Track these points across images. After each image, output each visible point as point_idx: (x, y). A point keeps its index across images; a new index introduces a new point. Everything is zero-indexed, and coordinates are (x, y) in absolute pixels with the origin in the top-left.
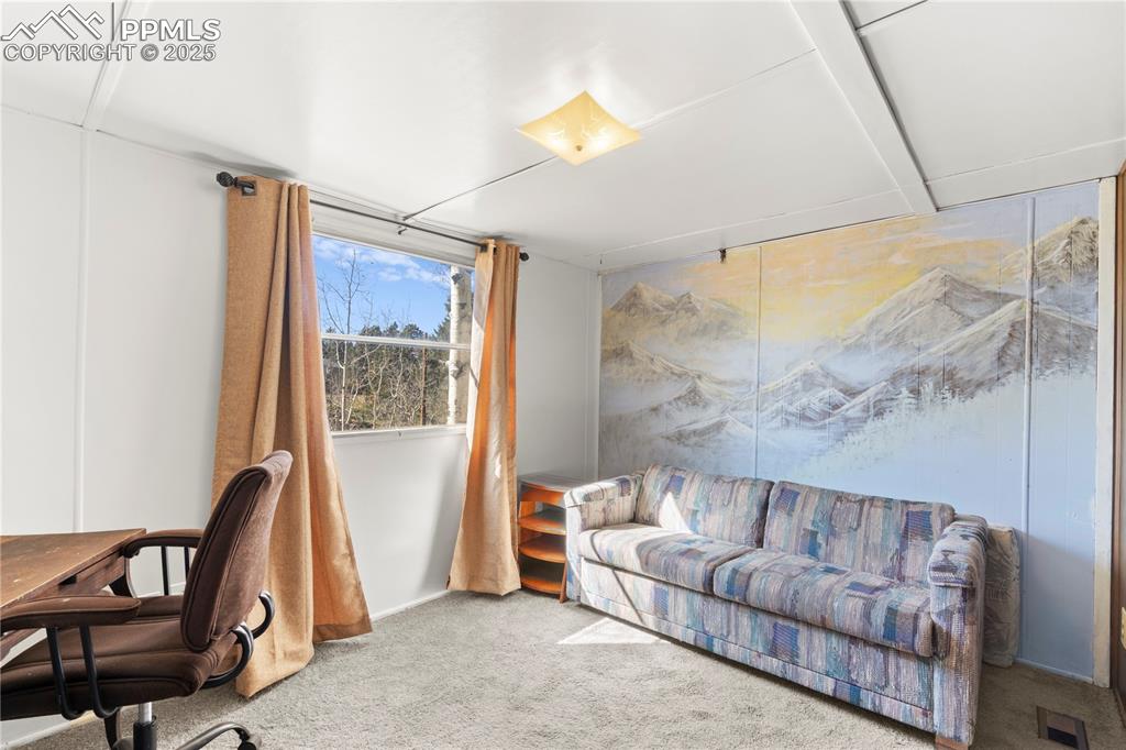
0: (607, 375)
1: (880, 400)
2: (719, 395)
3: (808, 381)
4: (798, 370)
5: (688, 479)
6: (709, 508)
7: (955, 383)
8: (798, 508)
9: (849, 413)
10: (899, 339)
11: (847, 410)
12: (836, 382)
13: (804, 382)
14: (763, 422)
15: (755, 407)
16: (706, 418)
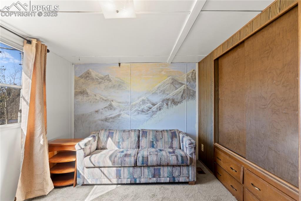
0: (78, 100)
1: (160, 106)
2: (119, 106)
3: (144, 102)
4: (141, 99)
5: (115, 132)
6: (123, 140)
7: (175, 102)
8: (148, 136)
9: (153, 110)
10: (163, 92)
11: (153, 109)
12: (150, 102)
13: (143, 102)
14: (132, 114)
15: (130, 109)
16: (114, 113)
